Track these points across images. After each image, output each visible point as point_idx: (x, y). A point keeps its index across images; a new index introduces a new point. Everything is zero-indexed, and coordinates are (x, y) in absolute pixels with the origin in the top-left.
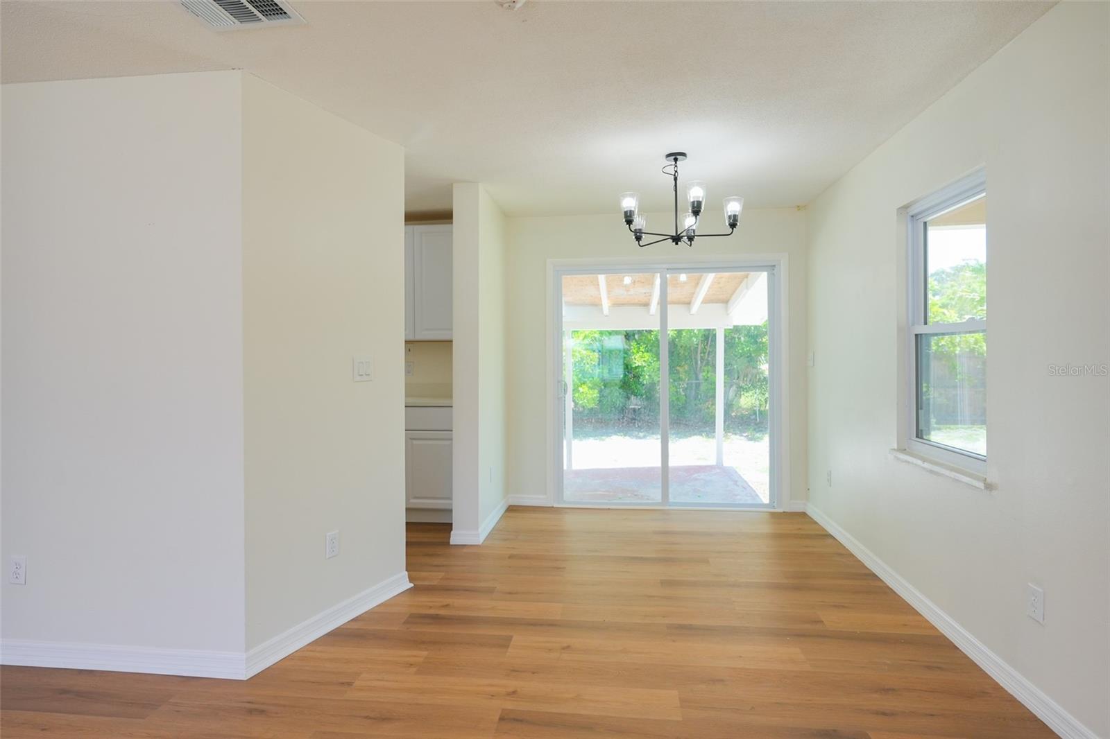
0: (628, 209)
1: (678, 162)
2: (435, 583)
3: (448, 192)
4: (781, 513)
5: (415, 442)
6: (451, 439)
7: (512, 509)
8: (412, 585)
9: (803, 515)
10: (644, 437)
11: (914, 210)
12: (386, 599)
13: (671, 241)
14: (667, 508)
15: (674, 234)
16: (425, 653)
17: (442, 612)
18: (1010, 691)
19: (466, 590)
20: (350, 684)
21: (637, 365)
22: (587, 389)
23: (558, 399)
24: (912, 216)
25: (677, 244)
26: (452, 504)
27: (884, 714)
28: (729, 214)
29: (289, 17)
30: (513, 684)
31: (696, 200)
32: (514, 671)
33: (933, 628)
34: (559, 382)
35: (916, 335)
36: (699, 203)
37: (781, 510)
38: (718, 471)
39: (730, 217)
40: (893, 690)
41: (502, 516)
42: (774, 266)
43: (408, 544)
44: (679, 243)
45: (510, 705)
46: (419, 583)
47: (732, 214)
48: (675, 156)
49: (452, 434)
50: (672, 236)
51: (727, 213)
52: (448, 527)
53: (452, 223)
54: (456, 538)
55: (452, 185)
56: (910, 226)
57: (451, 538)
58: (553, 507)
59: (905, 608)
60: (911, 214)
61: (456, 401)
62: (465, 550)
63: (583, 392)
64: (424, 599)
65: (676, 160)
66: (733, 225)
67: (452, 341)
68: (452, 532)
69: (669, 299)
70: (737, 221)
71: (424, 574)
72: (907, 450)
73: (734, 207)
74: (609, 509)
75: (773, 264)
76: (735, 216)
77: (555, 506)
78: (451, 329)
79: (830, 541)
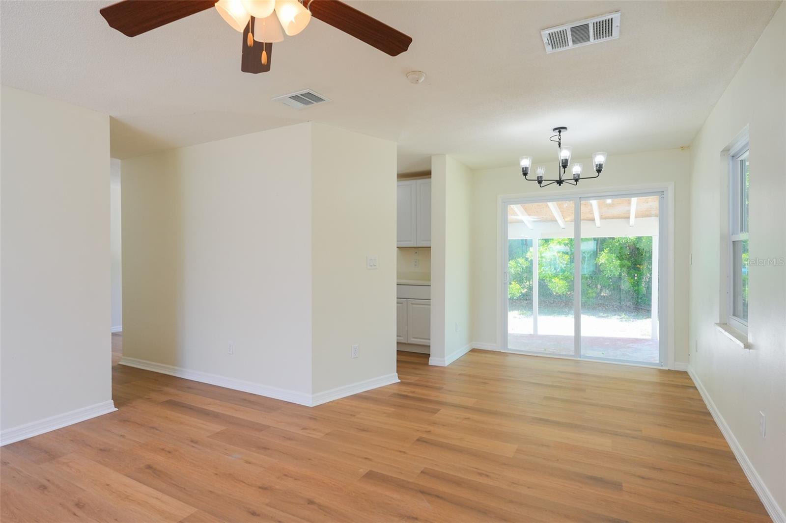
0: (525, 166)
1: (561, 133)
2: (412, 381)
3: (429, 160)
4: (666, 370)
5: (414, 306)
6: (430, 305)
7: (473, 351)
8: (400, 381)
9: (685, 373)
10: (608, 316)
11: (732, 152)
12: (385, 385)
13: (556, 183)
14: (579, 359)
15: (559, 179)
16: (393, 410)
17: (410, 394)
18: (753, 486)
19: (427, 386)
20: (354, 416)
21: (601, 263)
22: (558, 280)
23: (504, 283)
24: (733, 156)
25: (560, 185)
26: (430, 342)
27: (643, 478)
28: (597, 163)
29: (324, 100)
30: (430, 428)
31: (564, 158)
32: (434, 423)
33: (728, 447)
34: (505, 273)
35: (733, 242)
36: (566, 161)
37: (667, 369)
38: (651, 343)
39: (597, 165)
40: (662, 469)
41: (466, 353)
42: (663, 192)
43: (398, 361)
44: (562, 185)
45: (424, 436)
46: (403, 380)
47: (598, 163)
48: (560, 129)
49: (430, 302)
50: (557, 180)
51: (595, 163)
52: (428, 355)
53: (431, 178)
54: (432, 361)
55: (431, 157)
56: (731, 163)
57: (430, 361)
58: (500, 352)
59: (717, 434)
60: (731, 154)
61: (433, 283)
62: (436, 368)
63: (555, 283)
64: (404, 388)
65: (560, 132)
66: (599, 171)
67: (430, 247)
68: (430, 358)
69: (582, 217)
70: (602, 168)
71: (409, 377)
72: (728, 324)
73: (600, 159)
74: (537, 356)
75: (662, 190)
76: (600, 164)
77: (502, 351)
78: (430, 240)
79: (691, 390)
